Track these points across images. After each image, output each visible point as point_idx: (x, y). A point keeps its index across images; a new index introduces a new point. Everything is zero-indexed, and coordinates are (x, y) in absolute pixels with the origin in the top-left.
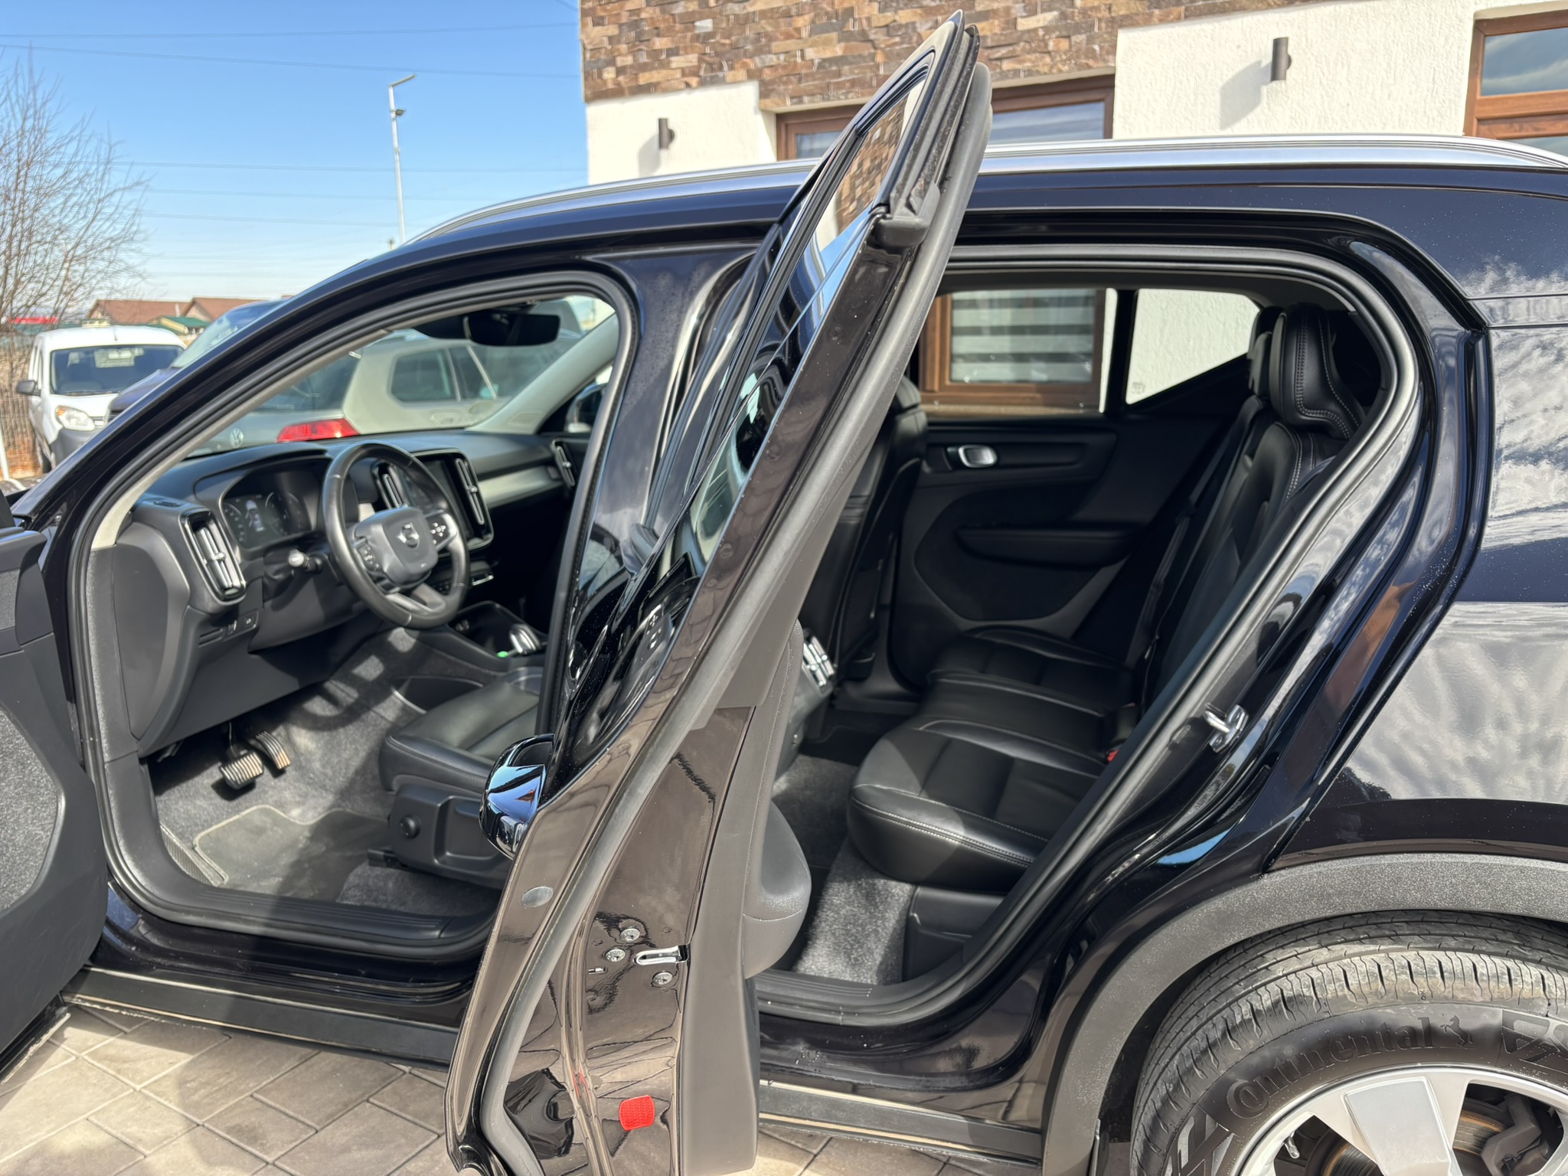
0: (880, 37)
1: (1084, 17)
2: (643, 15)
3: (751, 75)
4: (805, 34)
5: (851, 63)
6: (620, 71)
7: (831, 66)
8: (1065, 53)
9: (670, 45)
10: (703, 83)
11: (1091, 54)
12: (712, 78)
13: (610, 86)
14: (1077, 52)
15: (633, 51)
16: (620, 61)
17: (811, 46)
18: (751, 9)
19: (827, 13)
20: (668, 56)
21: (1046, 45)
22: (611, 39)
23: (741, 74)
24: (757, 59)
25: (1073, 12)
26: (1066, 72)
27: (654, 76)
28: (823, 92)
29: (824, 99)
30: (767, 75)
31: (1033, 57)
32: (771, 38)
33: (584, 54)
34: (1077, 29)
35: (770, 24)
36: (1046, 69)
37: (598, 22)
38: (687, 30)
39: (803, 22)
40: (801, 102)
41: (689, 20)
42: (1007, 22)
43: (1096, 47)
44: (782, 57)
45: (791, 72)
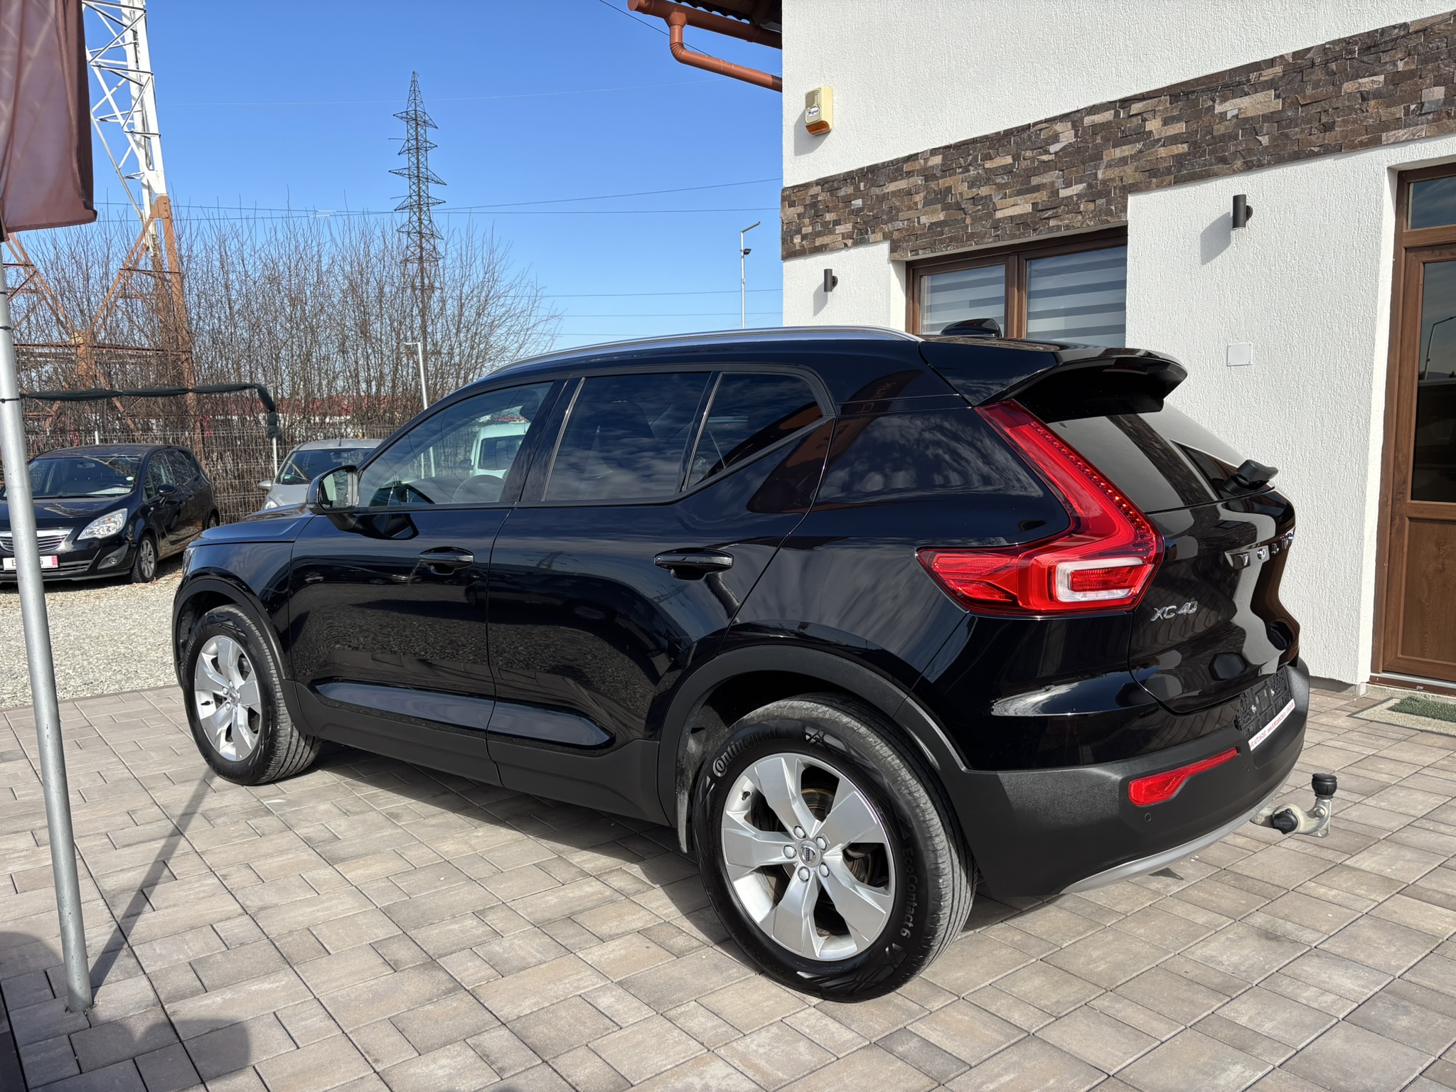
0: (968, 206)
1: (1104, 187)
2: (819, 198)
3: (885, 238)
4: (920, 206)
5: (951, 225)
6: (804, 237)
7: (937, 227)
8: (1092, 213)
9: (835, 218)
10: (857, 243)
11: (1109, 213)
12: (861, 239)
13: (798, 248)
14: (1100, 211)
15: (812, 224)
16: (804, 231)
17: (923, 215)
18: (886, 191)
19: (934, 191)
20: (834, 225)
21: (1079, 207)
22: (799, 215)
23: (879, 236)
24: (890, 225)
25: (1097, 184)
26: (1091, 225)
27: (825, 240)
28: (931, 246)
29: (932, 252)
30: (896, 235)
31: (1070, 216)
32: (898, 211)
33: (782, 227)
34: (1100, 195)
35: (898, 200)
36: (1079, 225)
37: (792, 205)
38: (846, 207)
39: (919, 198)
40: (918, 254)
41: (847, 200)
42: (1052, 192)
43: (1113, 208)
44: (906, 223)
45: (911, 234)
